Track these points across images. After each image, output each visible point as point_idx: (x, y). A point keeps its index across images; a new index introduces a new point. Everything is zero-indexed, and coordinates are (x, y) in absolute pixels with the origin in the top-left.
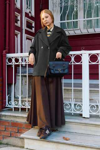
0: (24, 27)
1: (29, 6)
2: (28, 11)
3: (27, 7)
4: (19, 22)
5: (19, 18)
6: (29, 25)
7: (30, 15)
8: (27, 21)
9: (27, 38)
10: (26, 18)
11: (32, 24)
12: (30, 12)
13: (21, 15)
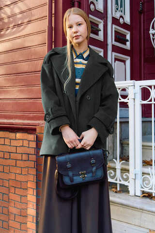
0: (111, 41)
1: (121, 8)
2: (117, 15)
3: (117, 9)
4: (101, 33)
5: (101, 26)
6: (120, 38)
7: (121, 21)
8: (115, 31)
9: (116, 59)
10: (114, 26)
11: (126, 36)
12: (121, 17)
13: (104, 22)
